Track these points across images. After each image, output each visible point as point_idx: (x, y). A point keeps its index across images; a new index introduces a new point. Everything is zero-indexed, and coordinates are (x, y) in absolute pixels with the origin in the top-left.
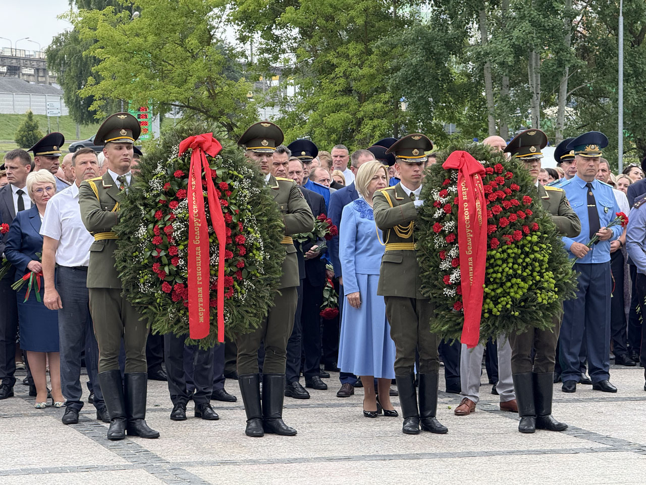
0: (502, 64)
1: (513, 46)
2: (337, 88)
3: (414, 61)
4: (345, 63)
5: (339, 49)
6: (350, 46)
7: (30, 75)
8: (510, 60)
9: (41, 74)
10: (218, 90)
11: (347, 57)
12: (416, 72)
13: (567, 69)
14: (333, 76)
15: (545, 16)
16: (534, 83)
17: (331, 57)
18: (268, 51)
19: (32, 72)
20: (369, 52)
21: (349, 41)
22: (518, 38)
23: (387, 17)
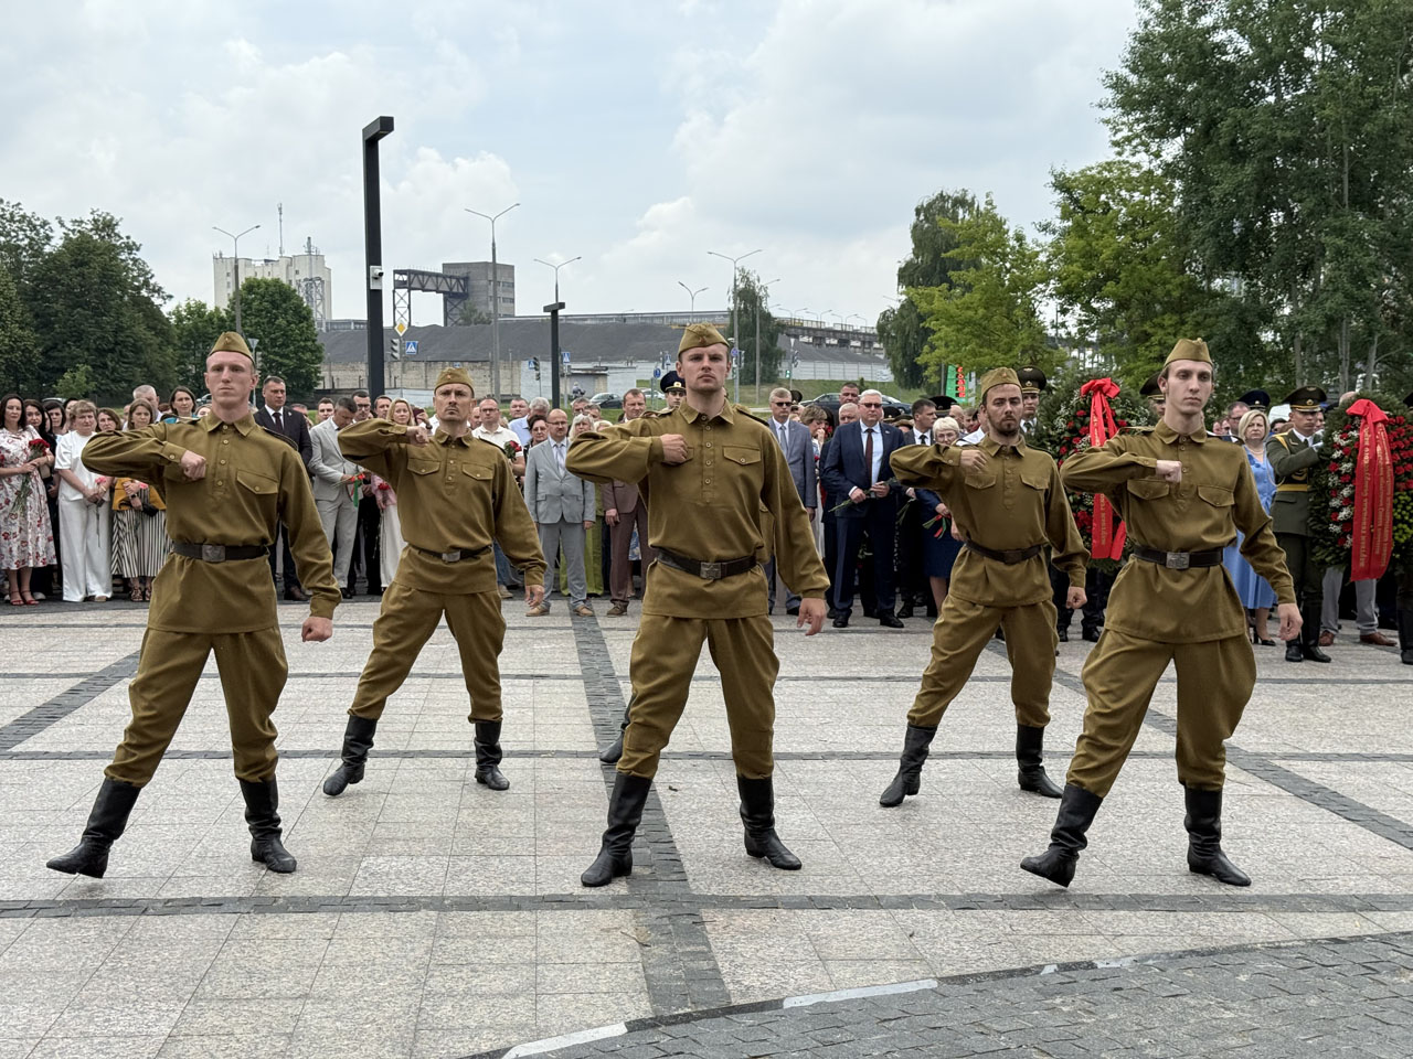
0: (1314, 332)
1: (1326, 316)
2: (1152, 355)
3: (1228, 330)
4: (1161, 332)
5: (1155, 320)
6: (1166, 317)
7: (856, 347)
8: (1322, 329)
9: (867, 346)
10: (1039, 357)
11: (1162, 327)
12: (1229, 340)
13: (1376, 339)
14: (1148, 344)
15: (1359, 289)
16: (1344, 350)
17: (1147, 327)
18: (1086, 322)
19: (859, 344)
20: (1183, 323)
21: (1164, 313)
22: (1331, 309)
23: (1200, 291)
